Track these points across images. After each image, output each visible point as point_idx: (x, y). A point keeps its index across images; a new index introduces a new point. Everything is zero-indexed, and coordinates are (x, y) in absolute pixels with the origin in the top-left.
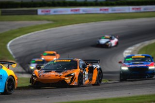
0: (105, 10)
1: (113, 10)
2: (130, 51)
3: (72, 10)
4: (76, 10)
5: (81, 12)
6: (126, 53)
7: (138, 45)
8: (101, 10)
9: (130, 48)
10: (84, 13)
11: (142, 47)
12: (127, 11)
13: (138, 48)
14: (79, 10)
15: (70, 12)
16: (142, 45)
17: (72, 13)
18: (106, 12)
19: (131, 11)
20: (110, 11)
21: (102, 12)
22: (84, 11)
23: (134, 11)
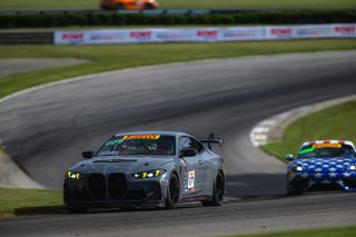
0: (210, 33)
1: (226, 35)
2: (267, 130)
3: (132, 35)
4: (143, 34)
5: (154, 38)
6: (256, 133)
7: (284, 116)
8: (199, 34)
9: (266, 122)
10: (160, 40)
11: (294, 119)
12: (260, 36)
13: (284, 122)
14: (149, 34)
15: (128, 39)
16: (294, 115)
17: (134, 40)
18: (211, 39)
19: (269, 36)
20: (220, 37)
21: (201, 39)
22: (160, 36)
23: (275, 37)
